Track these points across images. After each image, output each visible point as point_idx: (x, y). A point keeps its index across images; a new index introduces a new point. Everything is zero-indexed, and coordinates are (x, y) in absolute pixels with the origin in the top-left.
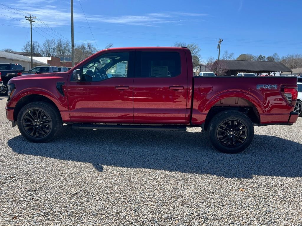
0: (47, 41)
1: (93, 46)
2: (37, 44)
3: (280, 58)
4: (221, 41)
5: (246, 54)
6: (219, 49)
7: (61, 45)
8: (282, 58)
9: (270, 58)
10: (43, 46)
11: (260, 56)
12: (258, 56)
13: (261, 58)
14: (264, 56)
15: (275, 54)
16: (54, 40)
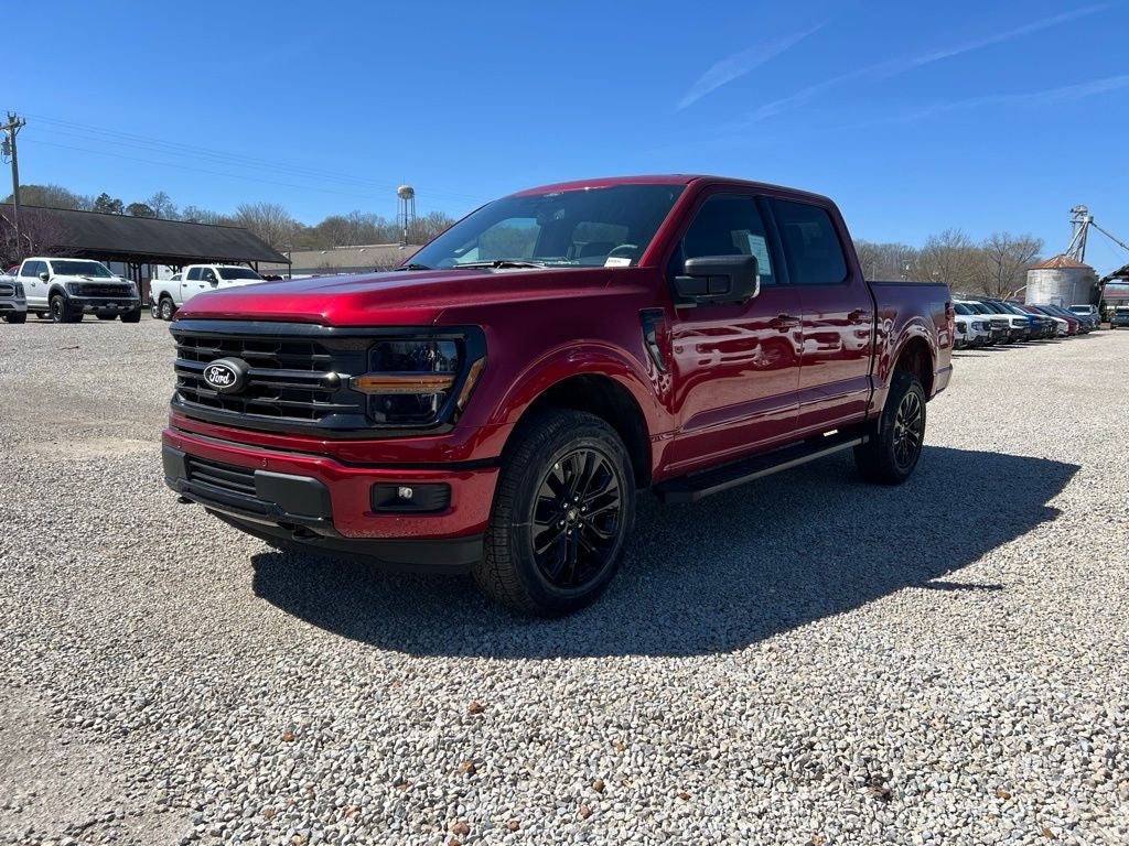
3: (180, 212)
4: (14, 124)
5: (47, 186)
6: (10, 158)
8: (185, 212)
9: (139, 210)
11: (100, 199)
12: (96, 199)
13: (107, 205)
14: (118, 201)
15: (161, 198)
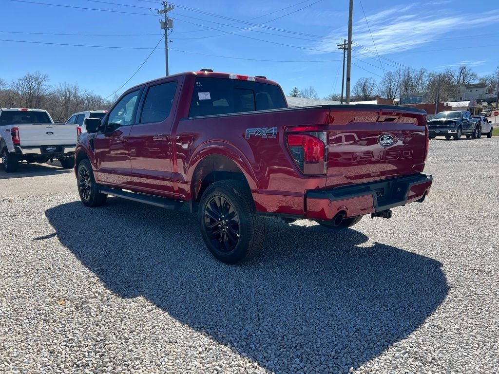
0: (389, 74)
1: (470, 70)
2: (372, 82)
7: (409, 78)
10: (381, 83)
16: (400, 71)
